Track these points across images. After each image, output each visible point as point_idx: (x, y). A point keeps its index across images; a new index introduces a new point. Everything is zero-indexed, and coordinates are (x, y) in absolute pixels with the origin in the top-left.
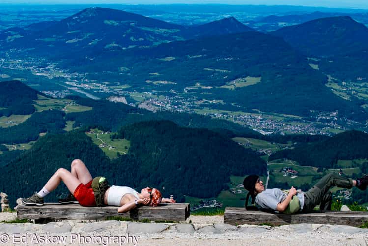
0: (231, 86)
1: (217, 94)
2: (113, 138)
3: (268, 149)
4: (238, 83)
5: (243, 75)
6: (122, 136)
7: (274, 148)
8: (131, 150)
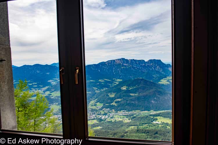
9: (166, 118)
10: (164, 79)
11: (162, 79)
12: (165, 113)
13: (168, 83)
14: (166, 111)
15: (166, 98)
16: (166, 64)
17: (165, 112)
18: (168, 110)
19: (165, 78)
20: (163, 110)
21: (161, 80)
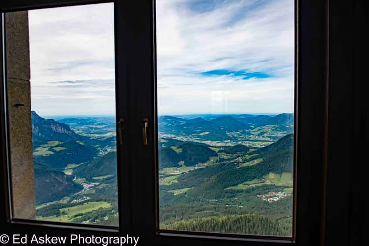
0: (202, 134)
1: (199, 137)
2: (178, 148)
3: (217, 150)
4: (204, 134)
5: (204, 132)
6: (180, 147)
7: (219, 149)
8: (183, 151)
9: (51, 216)
10: (42, 145)
11: (40, 146)
12: (48, 208)
13: (51, 153)
14: (48, 204)
15: (48, 180)
16: (46, 119)
17: (46, 207)
18: (52, 201)
19: (44, 144)
20: (44, 203)
21: (37, 149)
